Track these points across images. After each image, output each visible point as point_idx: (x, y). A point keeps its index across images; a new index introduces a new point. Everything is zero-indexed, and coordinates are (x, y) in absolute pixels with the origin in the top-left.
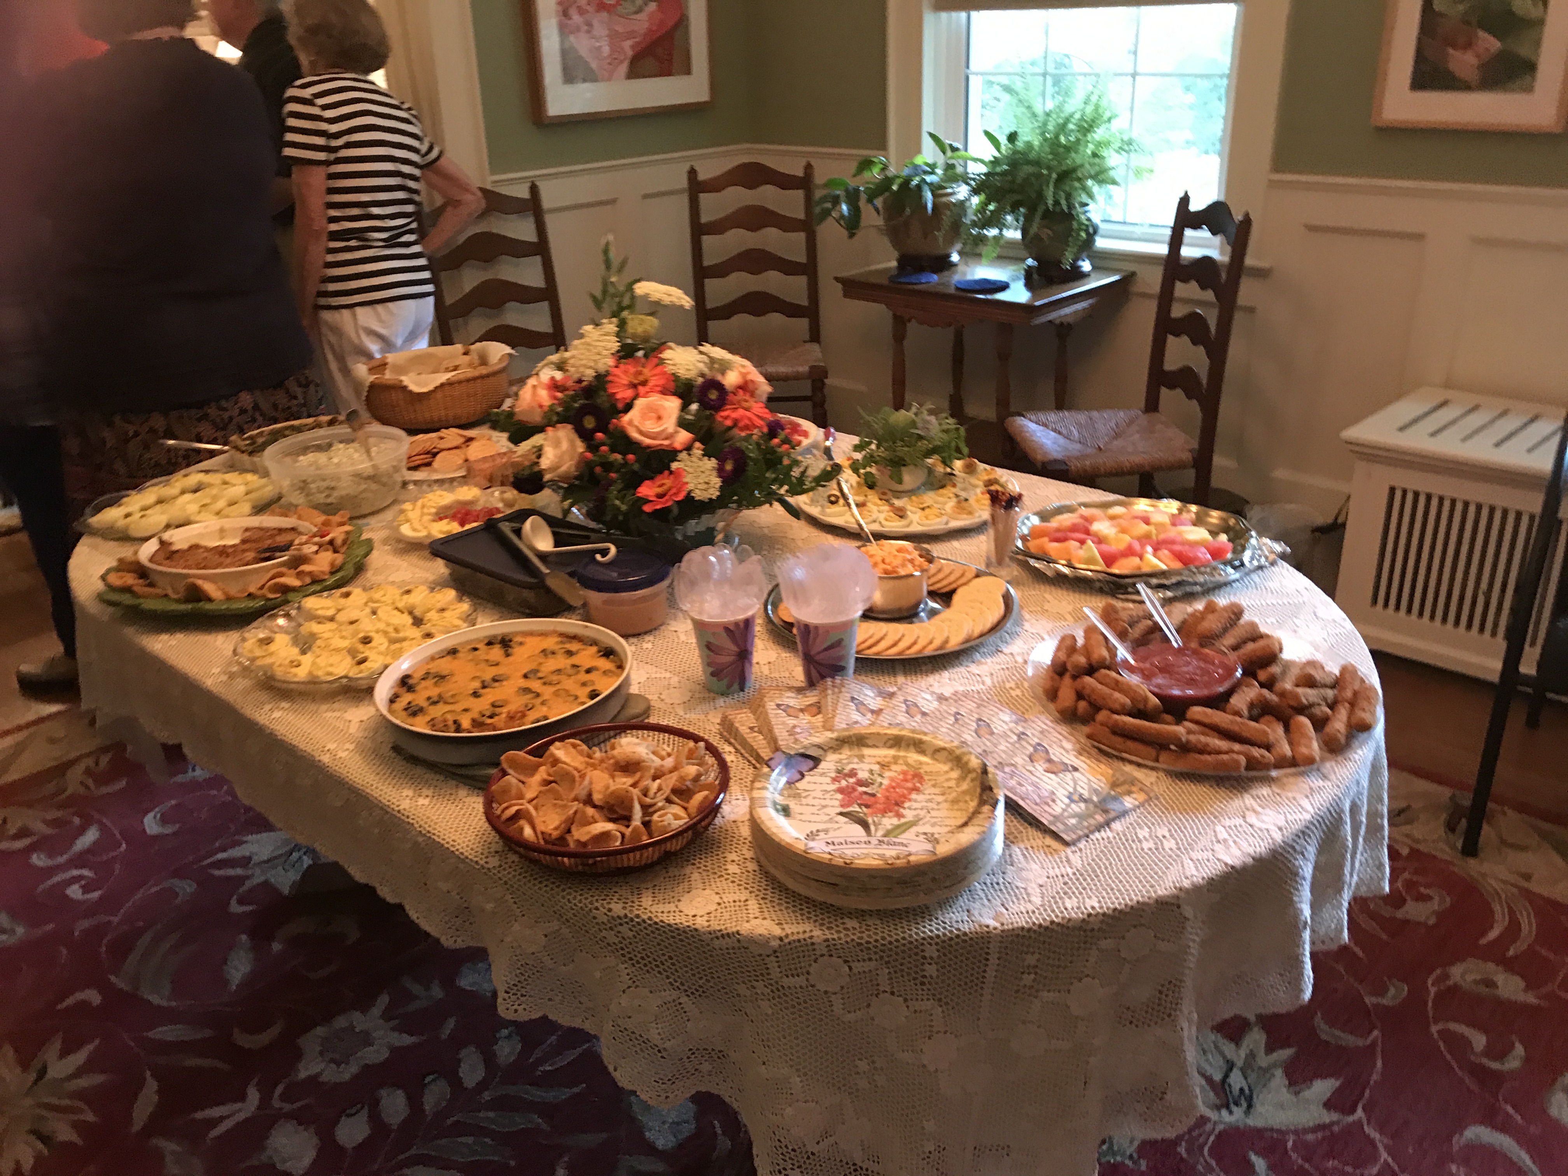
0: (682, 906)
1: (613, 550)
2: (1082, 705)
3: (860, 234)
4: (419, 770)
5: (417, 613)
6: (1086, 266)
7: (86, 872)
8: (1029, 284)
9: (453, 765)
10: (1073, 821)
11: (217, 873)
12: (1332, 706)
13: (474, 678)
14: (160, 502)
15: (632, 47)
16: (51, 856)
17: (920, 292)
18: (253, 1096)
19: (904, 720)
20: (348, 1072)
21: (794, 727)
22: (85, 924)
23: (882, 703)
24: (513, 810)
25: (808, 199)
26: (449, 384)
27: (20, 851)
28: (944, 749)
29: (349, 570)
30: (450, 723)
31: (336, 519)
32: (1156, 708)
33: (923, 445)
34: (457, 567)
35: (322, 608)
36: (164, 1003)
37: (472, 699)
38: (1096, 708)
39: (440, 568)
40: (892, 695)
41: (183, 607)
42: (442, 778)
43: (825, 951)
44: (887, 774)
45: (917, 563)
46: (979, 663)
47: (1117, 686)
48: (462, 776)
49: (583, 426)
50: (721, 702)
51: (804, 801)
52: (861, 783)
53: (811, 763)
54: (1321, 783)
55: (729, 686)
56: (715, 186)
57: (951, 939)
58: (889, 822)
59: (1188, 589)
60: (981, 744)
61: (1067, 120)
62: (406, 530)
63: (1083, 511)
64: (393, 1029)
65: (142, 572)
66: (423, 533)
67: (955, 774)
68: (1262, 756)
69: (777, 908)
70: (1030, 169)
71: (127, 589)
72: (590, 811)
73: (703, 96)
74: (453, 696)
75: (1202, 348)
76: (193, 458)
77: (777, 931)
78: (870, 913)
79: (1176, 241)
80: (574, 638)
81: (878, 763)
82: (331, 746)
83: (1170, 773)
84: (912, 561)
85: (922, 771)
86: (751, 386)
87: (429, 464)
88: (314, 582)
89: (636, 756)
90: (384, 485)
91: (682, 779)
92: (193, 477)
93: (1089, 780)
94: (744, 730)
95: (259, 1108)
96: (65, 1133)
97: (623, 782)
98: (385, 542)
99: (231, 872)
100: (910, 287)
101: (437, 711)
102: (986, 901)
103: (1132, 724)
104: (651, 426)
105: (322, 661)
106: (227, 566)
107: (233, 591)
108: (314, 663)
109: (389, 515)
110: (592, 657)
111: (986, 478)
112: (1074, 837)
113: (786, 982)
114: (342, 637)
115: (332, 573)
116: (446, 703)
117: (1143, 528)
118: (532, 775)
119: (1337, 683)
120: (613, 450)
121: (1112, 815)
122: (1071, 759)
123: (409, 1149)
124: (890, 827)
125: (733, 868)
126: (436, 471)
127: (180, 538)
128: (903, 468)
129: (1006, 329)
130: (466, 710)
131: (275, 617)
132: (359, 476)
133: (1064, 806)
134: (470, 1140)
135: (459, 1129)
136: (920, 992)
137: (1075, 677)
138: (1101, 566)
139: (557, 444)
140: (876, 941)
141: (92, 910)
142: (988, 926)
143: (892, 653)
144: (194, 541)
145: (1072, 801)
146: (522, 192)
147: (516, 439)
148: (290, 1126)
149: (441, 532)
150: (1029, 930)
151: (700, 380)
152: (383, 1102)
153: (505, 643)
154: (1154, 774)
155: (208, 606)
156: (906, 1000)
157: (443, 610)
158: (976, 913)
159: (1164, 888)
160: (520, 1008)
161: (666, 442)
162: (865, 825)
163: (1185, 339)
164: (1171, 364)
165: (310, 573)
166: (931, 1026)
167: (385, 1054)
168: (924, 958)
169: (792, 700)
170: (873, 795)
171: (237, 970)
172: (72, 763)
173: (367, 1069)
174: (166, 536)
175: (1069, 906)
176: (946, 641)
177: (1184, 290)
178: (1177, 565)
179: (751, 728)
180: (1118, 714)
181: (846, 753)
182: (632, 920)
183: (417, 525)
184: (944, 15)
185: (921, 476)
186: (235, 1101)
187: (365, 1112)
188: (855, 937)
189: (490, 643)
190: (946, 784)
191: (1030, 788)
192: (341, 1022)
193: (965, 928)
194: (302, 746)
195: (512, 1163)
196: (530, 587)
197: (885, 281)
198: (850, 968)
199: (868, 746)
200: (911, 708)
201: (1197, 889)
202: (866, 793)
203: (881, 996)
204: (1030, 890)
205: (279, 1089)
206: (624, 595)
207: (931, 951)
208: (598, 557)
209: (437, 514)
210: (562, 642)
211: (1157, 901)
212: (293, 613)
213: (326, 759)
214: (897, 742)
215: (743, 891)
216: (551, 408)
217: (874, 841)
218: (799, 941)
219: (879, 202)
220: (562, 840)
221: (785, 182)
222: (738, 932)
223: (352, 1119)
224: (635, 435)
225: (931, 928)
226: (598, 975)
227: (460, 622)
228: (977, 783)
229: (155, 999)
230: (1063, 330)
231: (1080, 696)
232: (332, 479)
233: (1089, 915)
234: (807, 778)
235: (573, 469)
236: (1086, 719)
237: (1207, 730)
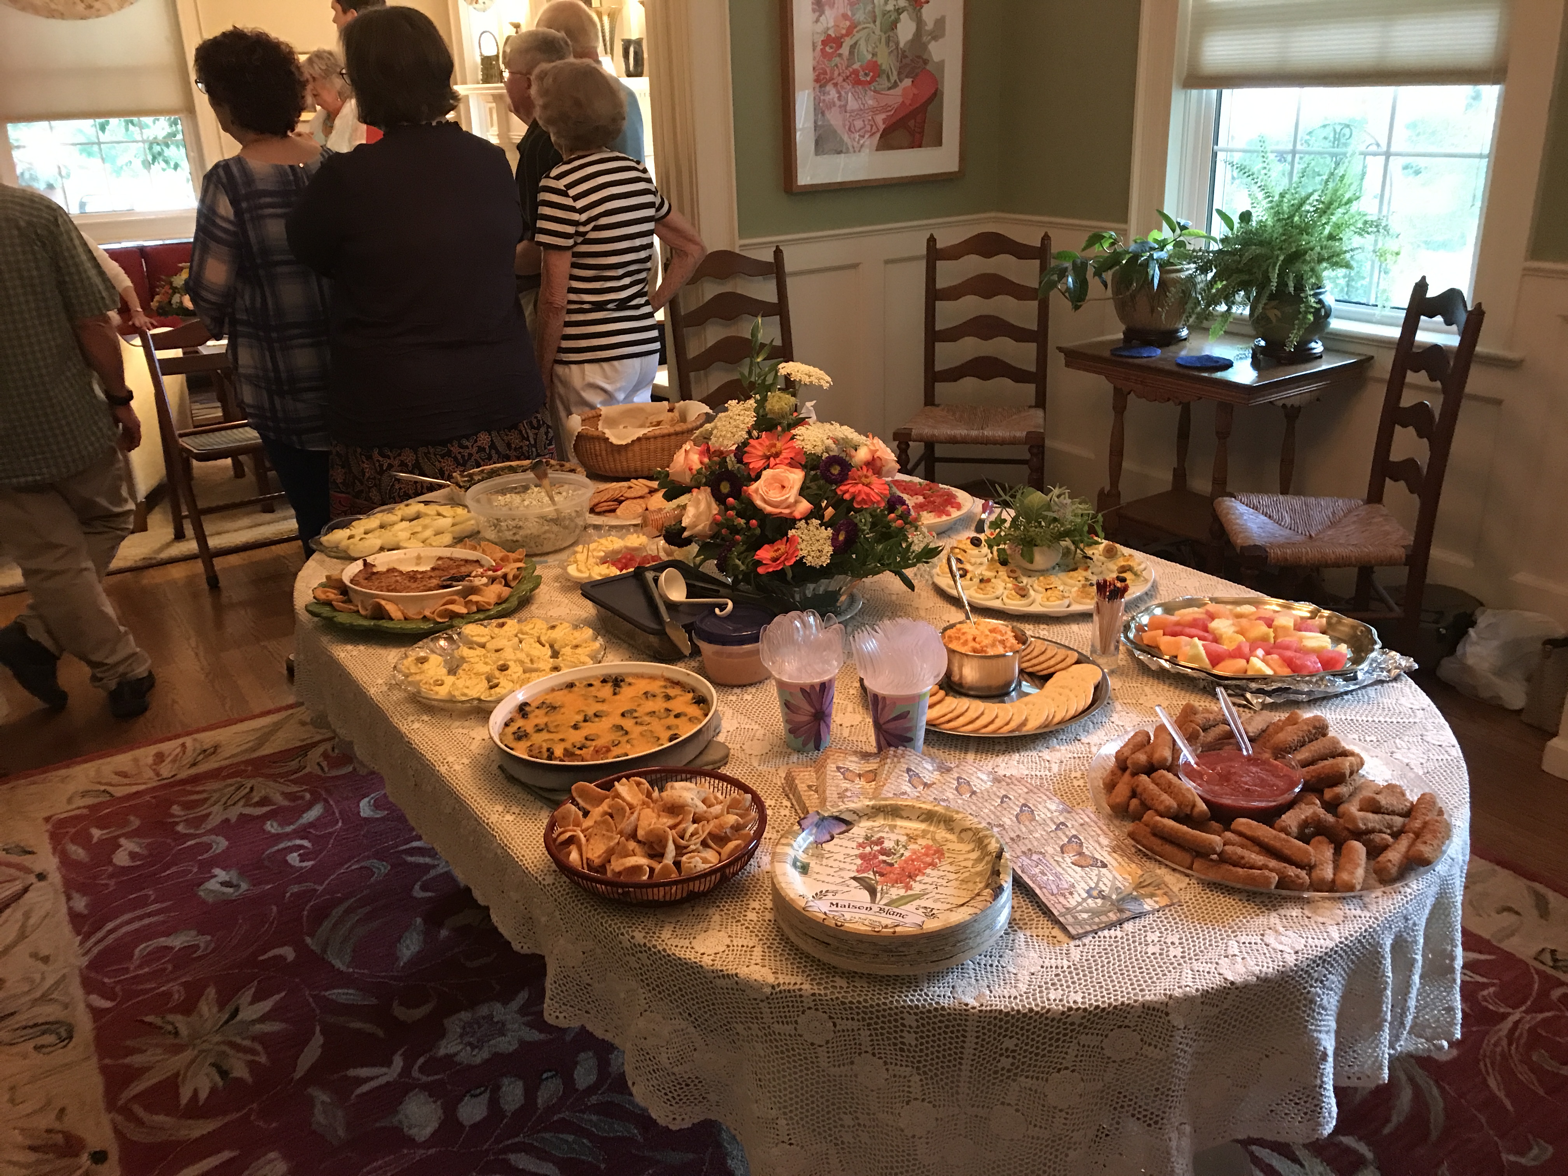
0: (695, 943)
1: (730, 605)
2: (1134, 802)
3: (1085, 306)
4: (514, 790)
5: (556, 647)
6: (1317, 347)
7: (305, 843)
8: (1255, 364)
9: (541, 788)
10: (1085, 916)
11: (410, 859)
12: (1396, 835)
13: (578, 712)
14: (382, 527)
15: (884, 121)
16: (281, 825)
17: (1140, 367)
18: (398, 1062)
19: (951, 796)
20: (481, 1056)
21: (846, 790)
22: (295, 889)
23: (939, 777)
24: (568, 835)
25: (1043, 268)
26: (646, 438)
27: (258, 817)
28: (970, 829)
29: (514, 602)
30: (544, 750)
31: (512, 556)
32: (1202, 813)
33: (1056, 527)
34: (602, 610)
35: (478, 635)
36: (343, 968)
37: (572, 731)
38: (1146, 807)
39: (587, 609)
40: (949, 770)
41: (366, 623)
42: (532, 799)
43: (812, 1005)
44: (912, 846)
45: (1008, 645)
46: (1054, 750)
47: (1168, 789)
48: (549, 800)
49: (719, 491)
50: (794, 758)
51: (825, 862)
52: (884, 852)
53: (844, 827)
54: (1358, 912)
55: (805, 744)
56: (955, 253)
57: (929, 1011)
58: (896, 892)
59: (1292, 697)
60: (1016, 829)
61: (1302, 203)
62: (572, 570)
63: (1212, 607)
64: (527, 1024)
65: (344, 590)
66: (586, 575)
67: (975, 855)
68: (1297, 876)
69: (778, 958)
70: (1258, 250)
71: (328, 603)
72: (632, 845)
73: (953, 166)
74: (558, 726)
75: (1425, 440)
76: (418, 490)
77: (771, 979)
78: (862, 976)
79: (1410, 326)
80: (677, 683)
81: (907, 835)
82: (451, 759)
83: (1201, 882)
84: (1002, 642)
85: (945, 848)
86: (878, 463)
87: (614, 511)
88: (479, 611)
89: (681, 800)
90: (566, 528)
91: (721, 826)
92: (414, 507)
93: (1115, 878)
94: (802, 787)
95: (400, 1075)
96: (240, 1070)
97: (667, 821)
98: (557, 579)
99: (421, 860)
100: (1131, 360)
101: (538, 739)
102: (973, 981)
103: (1172, 829)
104: (775, 496)
105: (460, 683)
106: (413, 590)
107: (411, 612)
108: (454, 684)
109: (563, 556)
110: (686, 703)
111: (1123, 563)
112: (1081, 931)
113: (777, 1027)
114: (486, 663)
115: (497, 604)
116: (549, 731)
117: (1262, 629)
118: (598, 806)
119: (1408, 813)
120: (739, 515)
121: (1127, 914)
122: (1103, 855)
123: (518, 1135)
124: (895, 897)
125: (752, 916)
126: (617, 517)
127: (382, 562)
128: (1035, 548)
129: (1226, 408)
130: (562, 740)
131: (438, 638)
132: (544, 519)
133: (1080, 900)
134: (571, 1138)
135: (565, 1126)
136: (899, 1058)
137: (1134, 774)
138: (1206, 663)
139: (697, 503)
140: (859, 1002)
141: (303, 876)
142: (967, 1005)
143: (967, 730)
144: (391, 566)
145: (1090, 896)
146: (768, 256)
147: (669, 497)
148: (423, 1097)
149: (600, 575)
150: (1007, 1014)
151: (825, 455)
152: (504, 1089)
153: (617, 682)
154: (1187, 880)
155: (385, 624)
156: (885, 1063)
157: (577, 646)
158: (960, 990)
159: (1154, 993)
160: (561, 1016)
161: (787, 511)
162: (873, 892)
163: (1411, 430)
164: (1396, 455)
165: (477, 603)
166: (909, 1092)
167: (515, 1046)
168: (903, 1025)
169: (854, 764)
170: (892, 865)
171: (408, 948)
172: (314, 745)
173: (497, 1057)
174: (369, 560)
175: (1052, 997)
176: (1024, 724)
177: (1416, 378)
178: (1286, 671)
179: (810, 787)
180: (1162, 816)
181: (880, 821)
182: (650, 949)
183: (582, 567)
184: (1194, 92)
185: (1057, 558)
186: (382, 1066)
187: (487, 1095)
188: (840, 996)
189: (604, 681)
190: (963, 864)
191: (1051, 878)
192: (483, 1010)
193: (944, 1002)
194: (429, 756)
195: (603, 1166)
196: (653, 632)
197: (1107, 354)
198: (835, 1025)
199: (902, 817)
200: (962, 785)
201: (1188, 999)
202: (884, 862)
203: (863, 1055)
204: (1020, 976)
205: (421, 1060)
206: (735, 648)
207: (910, 1021)
208: (717, 610)
209: (606, 556)
210: (665, 687)
211: (1143, 1005)
212: (455, 637)
213: (443, 770)
214: (929, 817)
215: (754, 938)
216: (699, 472)
217: (875, 908)
218: (789, 991)
219: (1108, 276)
220: (602, 868)
221: (1021, 251)
222: (736, 975)
223: (474, 1100)
224: (759, 503)
225: (913, 999)
226: (622, 995)
227: (588, 660)
228: (990, 866)
229: (338, 964)
230: (1292, 413)
231: (1134, 794)
232: (520, 520)
233: (1070, 1009)
234: (835, 841)
235: (707, 528)
236: (1137, 817)
237: (1249, 843)
